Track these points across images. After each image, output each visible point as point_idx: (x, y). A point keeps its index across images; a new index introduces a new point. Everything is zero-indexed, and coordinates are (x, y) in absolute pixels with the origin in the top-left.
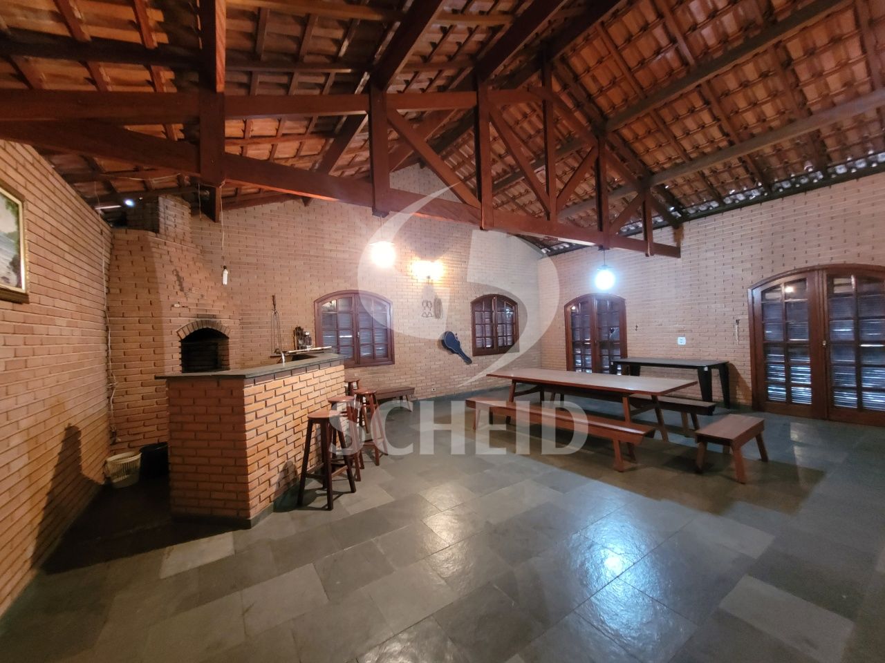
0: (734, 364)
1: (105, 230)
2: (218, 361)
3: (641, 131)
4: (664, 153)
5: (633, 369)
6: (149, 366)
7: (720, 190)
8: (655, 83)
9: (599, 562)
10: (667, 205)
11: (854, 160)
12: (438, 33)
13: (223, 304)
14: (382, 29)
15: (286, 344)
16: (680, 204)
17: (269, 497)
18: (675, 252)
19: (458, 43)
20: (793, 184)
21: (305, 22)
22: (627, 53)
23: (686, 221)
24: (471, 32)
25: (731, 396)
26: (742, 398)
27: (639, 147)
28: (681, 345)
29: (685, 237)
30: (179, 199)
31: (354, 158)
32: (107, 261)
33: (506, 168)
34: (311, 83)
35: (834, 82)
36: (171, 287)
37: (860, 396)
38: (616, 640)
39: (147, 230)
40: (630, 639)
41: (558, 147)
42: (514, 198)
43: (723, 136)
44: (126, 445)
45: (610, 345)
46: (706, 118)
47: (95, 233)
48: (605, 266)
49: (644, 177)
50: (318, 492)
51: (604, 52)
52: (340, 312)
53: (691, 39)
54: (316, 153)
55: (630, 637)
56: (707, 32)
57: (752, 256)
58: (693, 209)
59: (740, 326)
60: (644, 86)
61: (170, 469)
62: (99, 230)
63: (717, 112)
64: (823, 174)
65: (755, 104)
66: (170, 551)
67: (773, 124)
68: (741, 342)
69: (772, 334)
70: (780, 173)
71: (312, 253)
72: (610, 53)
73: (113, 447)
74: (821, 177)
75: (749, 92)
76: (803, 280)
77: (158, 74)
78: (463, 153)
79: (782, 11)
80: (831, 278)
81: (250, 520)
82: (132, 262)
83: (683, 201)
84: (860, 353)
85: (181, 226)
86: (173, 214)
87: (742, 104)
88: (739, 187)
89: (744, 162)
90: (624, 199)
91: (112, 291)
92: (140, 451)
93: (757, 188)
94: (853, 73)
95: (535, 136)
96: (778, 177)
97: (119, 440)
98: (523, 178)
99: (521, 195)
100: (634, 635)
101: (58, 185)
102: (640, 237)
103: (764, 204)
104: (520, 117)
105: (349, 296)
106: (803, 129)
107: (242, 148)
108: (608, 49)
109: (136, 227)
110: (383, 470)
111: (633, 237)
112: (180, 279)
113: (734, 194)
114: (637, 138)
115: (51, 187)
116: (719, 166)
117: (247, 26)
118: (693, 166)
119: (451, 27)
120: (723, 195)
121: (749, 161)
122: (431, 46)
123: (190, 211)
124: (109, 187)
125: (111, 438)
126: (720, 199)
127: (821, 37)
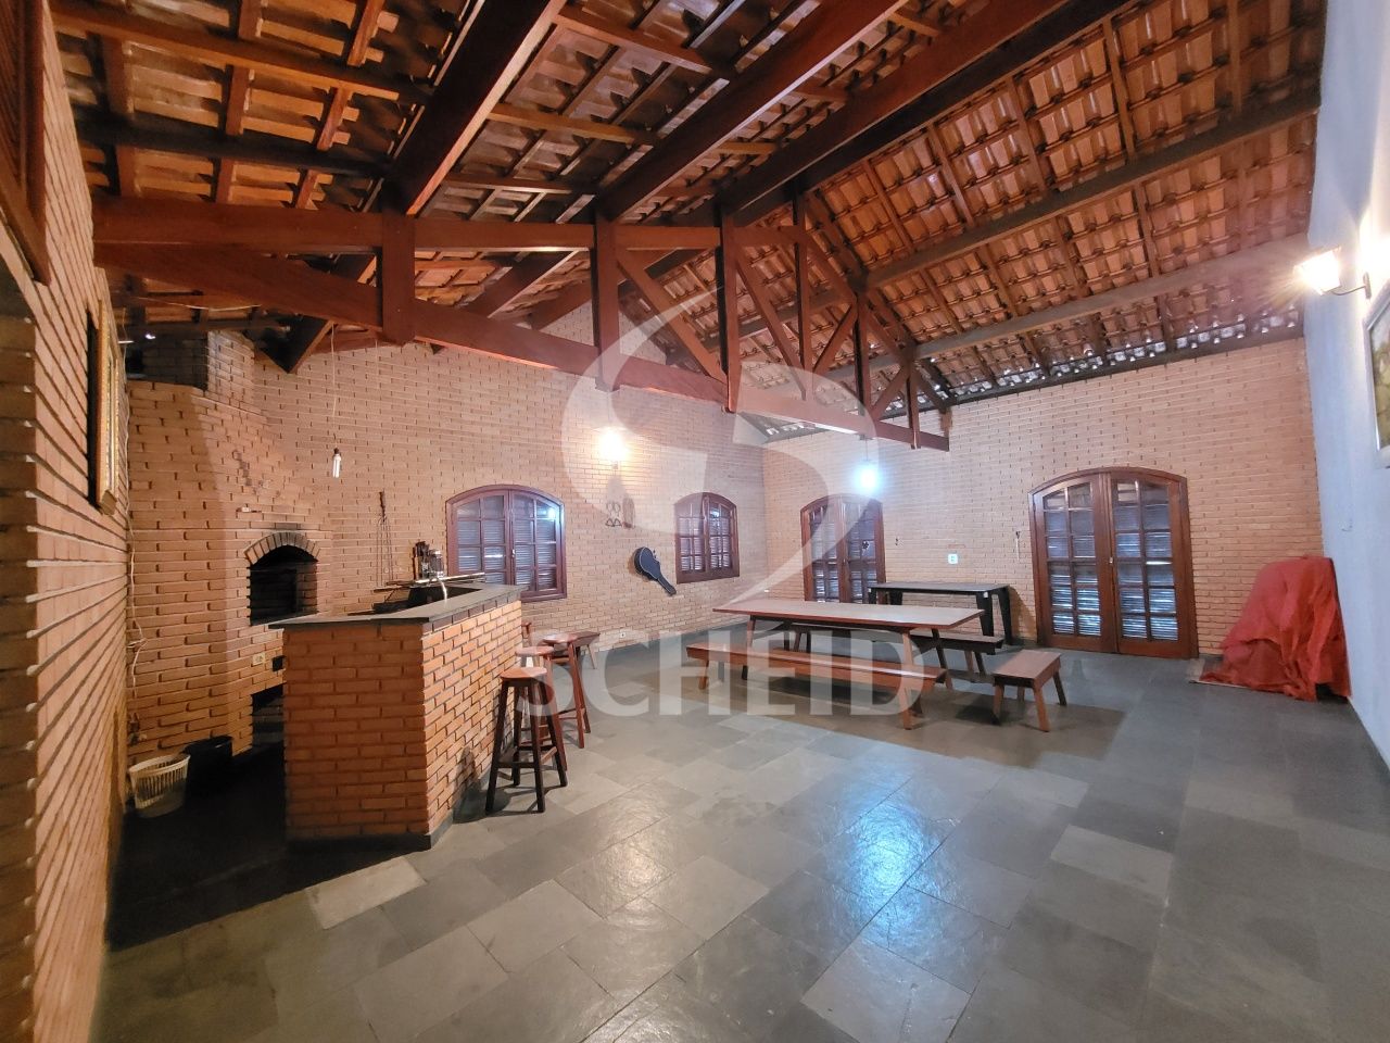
2: (297, 600)
3: (907, 291)
4: (932, 320)
5: (895, 597)
6: (202, 609)
7: (993, 368)
8: (926, 237)
10: (931, 382)
11: (1133, 348)
13: (308, 506)
15: (402, 570)
16: (947, 382)
17: (448, 800)
18: (942, 443)
19: (705, 169)
20: (1073, 369)
21: (535, 136)
22: (895, 197)
23: (955, 404)
24: (724, 158)
25: (1013, 629)
26: (1026, 631)
27: (903, 309)
28: (952, 566)
29: (954, 424)
30: (239, 335)
34: (509, 201)
35: (1114, 262)
36: (233, 480)
37: (1148, 624)
39: (187, 384)
43: (1000, 307)
44: (154, 746)
45: (863, 565)
46: (982, 283)
48: (866, 461)
49: (908, 346)
51: (869, 192)
52: (485, 518)
53: (970, 195)
54: (477, 282)
56: (987, 189)
57: (1031, 453)
58: (961, 390)
59: (1021, 539)
60: (914, 239)
61: (287, 770)
63: (994, 278)
64: (1103, 360)
65: (1035, 275)
67: (1053, 300)
68: (1022, 561)
69: (1057, 550)
70: (1059, 354)
72: (876, 194)
73: (136, 747)
74: (1101, 363)
75: (1029, 261)
76: (1086, 485)
77: (312, 178)
79: (1064, 181)
80: (1115, 483)
81: (429, 836)
82: (167, 437)
83: (950, 379)
84: (1147, 570)
85: (239, 379)
86: (229, 359)
87: (1022, 274)
88: (1015, 367)
89: (1021, 338)
90: (881, 372)
91: (135, 485)
92: (187, 752)
93: (1035, 369)
94: (1131, 256)
96: (1056, 359)
97: (144, 736)
102: (903, 421)
103: (1042, 390)
105: (499, 493)
106: (1083, 312)
108: (874, 190)
110: (591, 756)
111: (889, 421)
112: (244, 466)
113: (1009, 375)
114: (902, 299)
116: (995, 342)
118: (966, 338)
120: (997, 375)
121: (1026, 338)
123: (253, 354)
124: (137, 315)
125: (129, 733)
126: (993, 379)
127: (1101, 215)
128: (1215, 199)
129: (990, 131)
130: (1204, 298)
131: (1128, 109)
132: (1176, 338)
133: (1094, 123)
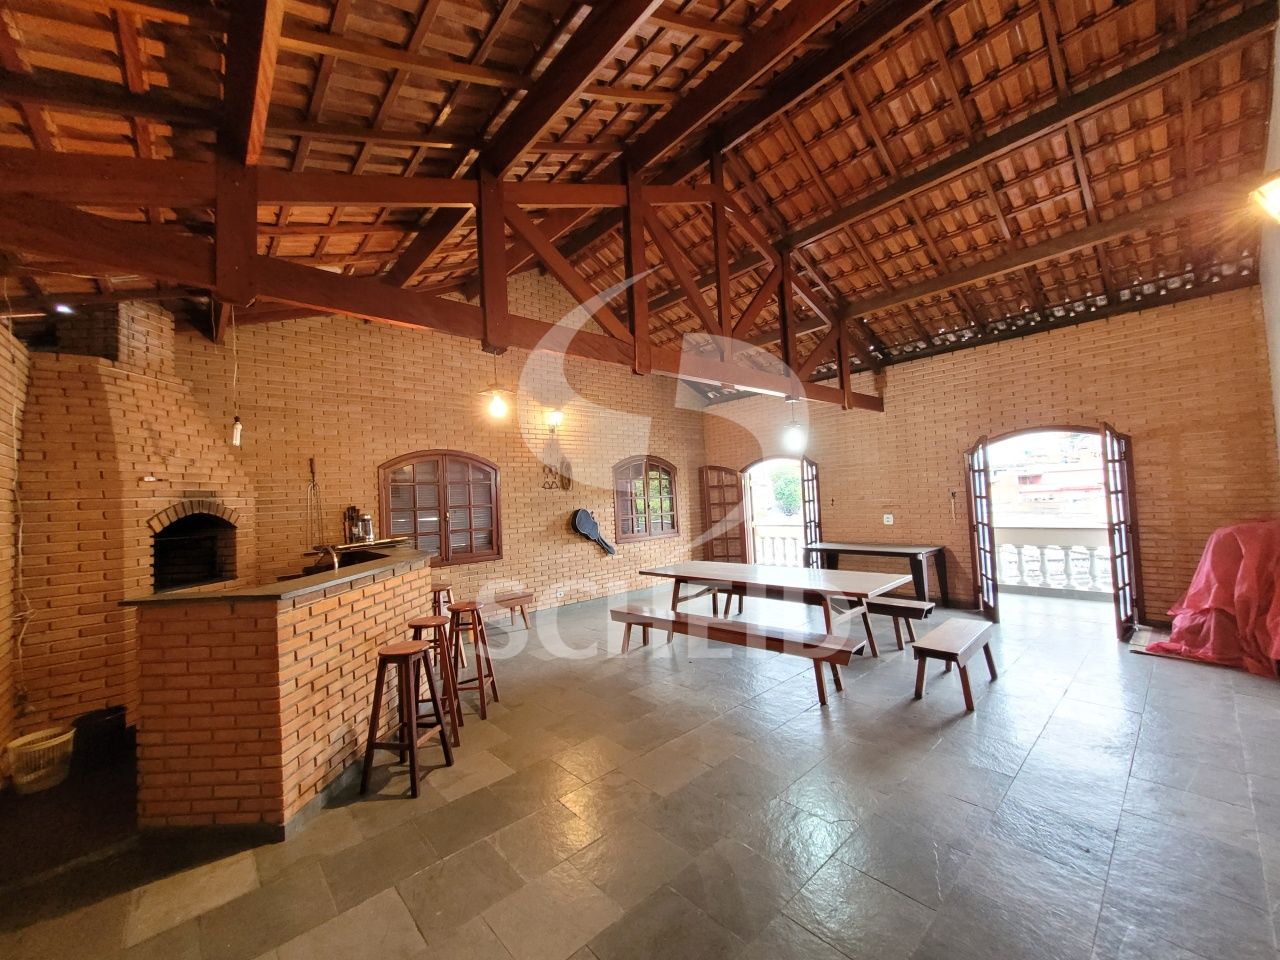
0: (952, 549)
1: (18, 355)
2: (216, 567)
3: (833, 249)
4: (862, 279)
6: (97, 579)
7: (927, 327)
8: (850, 193)
9: (807, 837)
10: (867, 343)
11: (1073, 302)
12: (578, 107)
13: (228, 473)
14: (499, 98)
15: (331, 534)
16: (881, 342)
17: (315, 785)
18: (876, 404)
19: (604, 122)
20: (1009, 326)
21: (389, 78)
22: (816, 152)
23: (889, 364)
24: (621, 109)
25: (949, 591)
26: (962, 593)
27: (831, 269)
28: (888, 526)
29: (889, 385)
30: (155, 306)
31: (444, 258)
32: (21, 406)
33: (659, 283)
34: (389, 157)
35: (1048, 210)
36: (138, 449)
38: (838, 946)
39: (95, 355)
40: (854, 941)
41: (731, 261)
42: (671, 324)
43: (931, 263)
44: (44, 717)
46: (910, 239)
47: (4, 362)
48: (794, 422)
49: (838, 307)
50: (393, 769)
51: (788, 147)
52: (420, 483)
53: (891, 145)
54: (389, 249)
55: (855, 939)
56: (909, 138)
57: (967, 412)
58: (896, 349)
59: (956, 500)
60: (837, 195)
61: (138, 755)
62: (9, 356)
63: (922, 232)
64: (1041, 316)
65: (965, 229)
67: (984, 254)
68: (958, 522)
70: (994, 311)
71: (375, 394)
72: (796, 149)
73: (20, 722)
74: (1039, 319)
75: (958, 214)
77: (145, 129)
78: (601, 258)
79: (992, 125)
81: (283, 828)
82: (68, 407)
83: (884, 339)
85: (157, 350)
86: (144, 330)
87: (951, 228)
88: (950, 326)
89: (955, 296)
91: (28, 456)
92: (73, 725)
93: (970, 327)
94: (1066, 203)
95: (699, 244)
96: (992, 317)
97: (32, 708)
98: (685, 298)
99: (680, 319)
100: (859, 935)
102: (834, 383)
103: (978, 348)
104: (680, 218)
105: (434, 458)
107: (272, 239)
108: (794, 145)
109: (74, 349)
110: (494, 727)
111: (823, 382)
112: (154, 435)
113: (944, 333)
114: (828, 258)
116: (926, 299)
117: (302, 75)
118: (897, 296)
119: (594, 101)
120: (931, 334)
121: (960, 296)
122: (565, 122)
123: (173, 326)
124: (28, 285)
125: (15, 706)
126: (928, 338)
127: (1033, 160)
128: (1158, 138)
129: (910, 75)
130: (1147, 247)
131: (1059, 42)
132: (1119, 290)
133: (1021, 58)
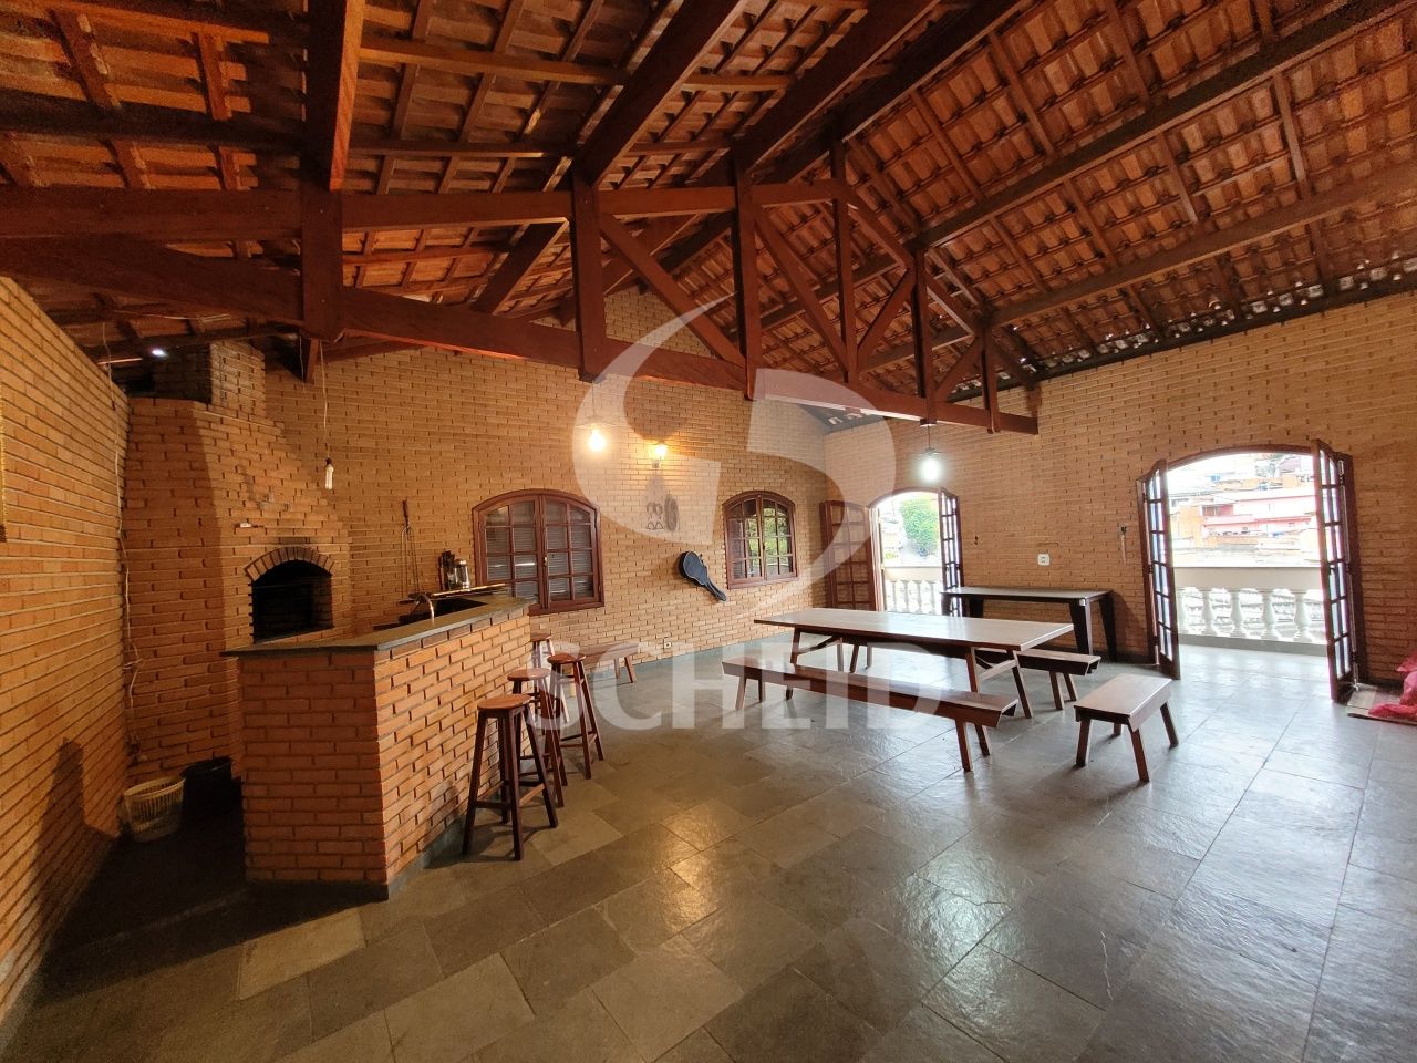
0: (1122, 594)
1: (118, 401)
2: (313, 615)
3: (977, 246)
4: (1011, 279)
5: (975, 604)
6: (199, 628)
7: (1092, 334)
8: (996, 178)
9: (949, 920)
10: (1016, 354)
11: (1277, 294)
12: (679, 101)
13: (322, 518)
14: (593, 97)
15: (427, 581)
16: (1035, 353)
17: (417, 844)
18: (1029, 425)
19: (708, 115)
20: (1194, 328)
21: (474, 84)
22: (955, 133)
23: (1045, 379)
24: (727, 99)
27: (974, 270)
28: (1043, 567)
29: (1044, 402)
30: (245, 345)
31: (536, 280)
32: (123, 453)
33: (774, 296)
34: (477, 172)
36: (233, 495)
38: (988, 1044)
39: (190, 398)
40: (1006, 1040)
41: (855, 267)
42: (787, 341)
43: (1096, 256)
44: (155, 767)
46: (1071, 229)
47: (104, 408)
48: (930, 450)
49: (983, 314)
50: (495, 830)
51: (921, 130)
52: (516, 526)
53: (1047, 118)
54: (479, 273)
55: (1007, 1037)
56: (1070, 108)
57: (1141, 432)
58: (1054, 361)
59: (1128, 536)
60: (981, 182)
61: (245, 807)
62: (109, 403)
63: (1085, 221)
64: (1235, 313)
65: (1140, 212)
66: (251, 949)
67: (1165, 242)
68: (1129, 561)
70: (1175, 310)
71: (468, 431)
72: (931, 132)
73: (134, 769)
74: (1232, 317)
75: (1131, 195)
77: (230, 161)
78: (706, 270)
79: (1175, 84)
81: (387, 887)
82: (166, 453)
83: (1039, 349)
85: (248, 391)
86: (236, 371)
87: (1121, 213)
88: (1119, 330)
89: (1125, 294)
91: (130, 504)
92: (184, 774)
93: (1144, 331)
94: (1270, 173)
95: (818, 249)
96: (1173, 317)
97: (144, 757)
98: (803, 311)
99: (797, 336)
100: (1013, 1033)
101: (48, 336)
102: (978, 403)
103: (1155, 356)
104: (795, 220)
105: (530, 498)
107: (358, 268)
108: (928, 126)
109: (168, 392)
110: (599, 786)
111: (966, 402)
112: (248, 480)
113: (1112, 340)
114: (971, 257)
115: (38, 340)
116: (1091, 300)
117: (384, 89)
118: (1054, 299)
119: (697, 93)
120: (1097, 341)
121: (1132, 293)
122: (665, 119)
123: (263, 365)
124: (125, 329)
125: (129, 755)
126: (1092, 346)
127: (1226, 122)
128: (1394, 83)
129: (1071, 32)
130: (1377, 222)
132: (1338, 278)
